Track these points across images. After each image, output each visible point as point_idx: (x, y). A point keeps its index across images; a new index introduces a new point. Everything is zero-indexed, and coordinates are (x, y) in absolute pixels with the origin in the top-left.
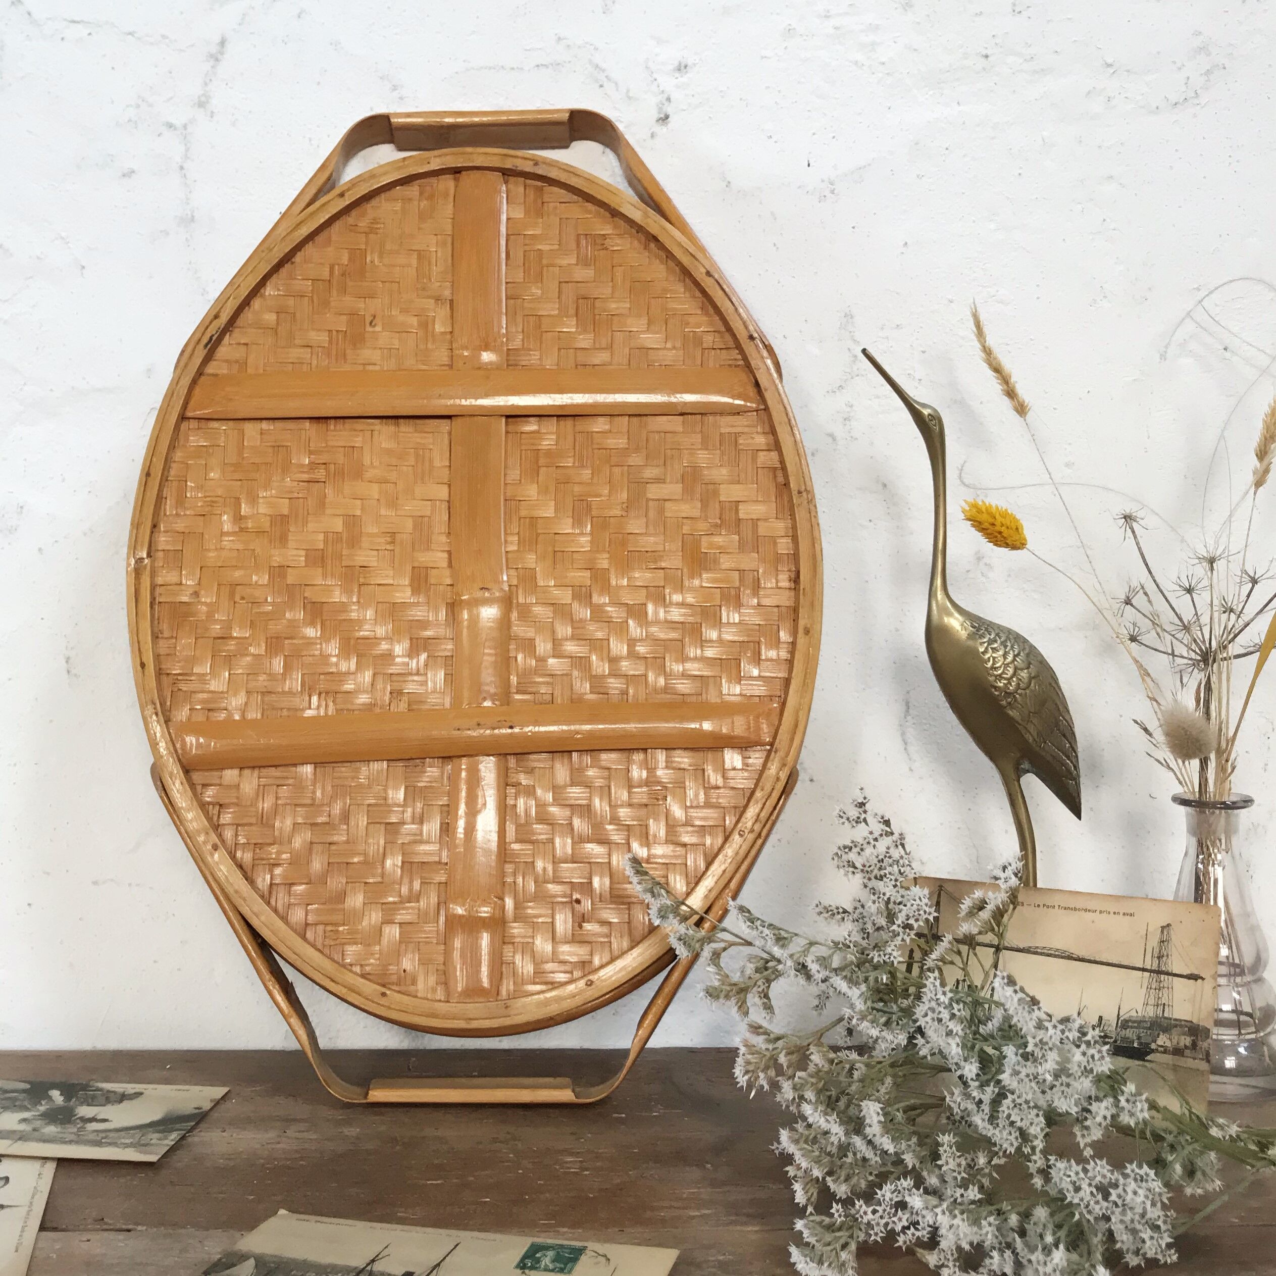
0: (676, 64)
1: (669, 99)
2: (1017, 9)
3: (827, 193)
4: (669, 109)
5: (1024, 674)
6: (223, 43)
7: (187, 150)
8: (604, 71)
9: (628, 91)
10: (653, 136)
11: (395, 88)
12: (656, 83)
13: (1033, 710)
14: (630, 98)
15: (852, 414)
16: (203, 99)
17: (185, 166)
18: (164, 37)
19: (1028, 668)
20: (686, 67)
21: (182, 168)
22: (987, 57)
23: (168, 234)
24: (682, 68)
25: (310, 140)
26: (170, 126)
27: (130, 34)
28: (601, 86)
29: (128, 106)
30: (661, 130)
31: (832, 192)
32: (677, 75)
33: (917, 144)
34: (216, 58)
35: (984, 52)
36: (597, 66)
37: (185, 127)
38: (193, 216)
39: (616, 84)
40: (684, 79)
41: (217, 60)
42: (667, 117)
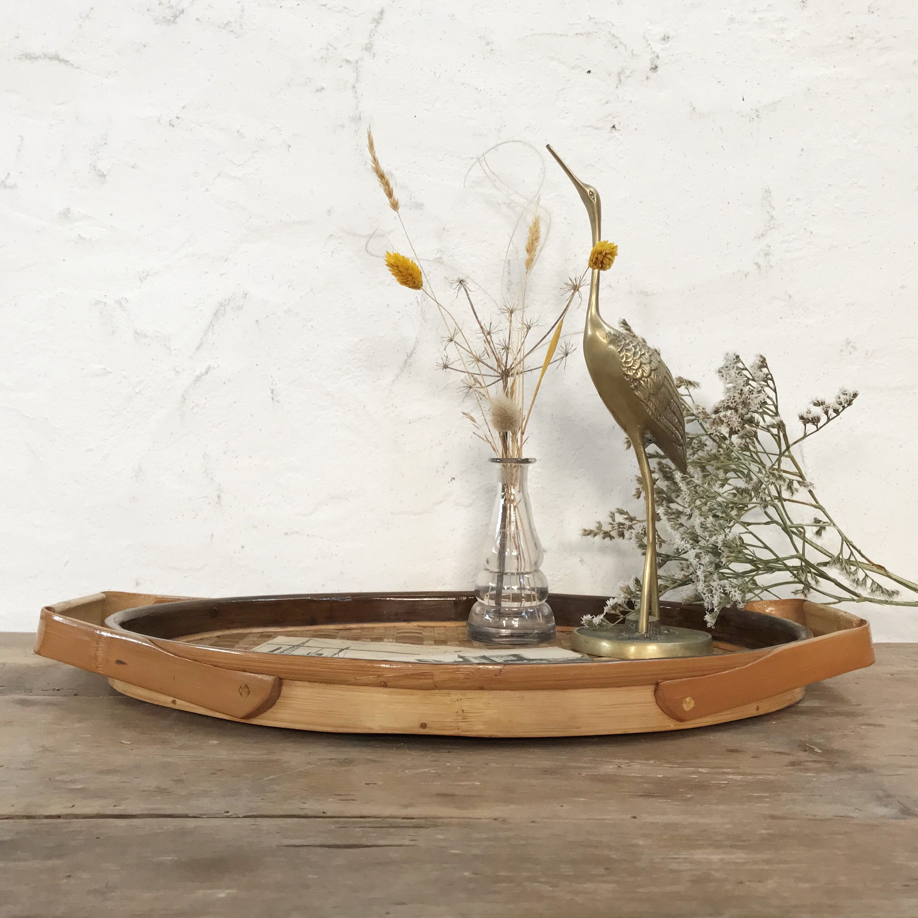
0: (663, 36)
1: (658, 57)
2: (871, 10)
3: (754, 117)
4: (658, 63)
6: (382, 12)
7: (358, 76)
8: (618, 38)
9: (633, 50)
10: (647, 78)
11: (488, 44)
12: (650, 47)
14: (633, 55)
15: (770, 251)
16: (368, 46)
17: (356, 86)
18: (345, 8)
20: (668, 37)
21: (354, 87)
22: (852, 38)
23: (344, 127)
24: (666, 38)
25: (435, 73)
26: (348, 61)
27: (323, 5)
28: (616, 47)
29: (321, 49)
30: (653, 75)
31: (758, 116)
32: (663, 42)
33: (809, 90)
34: (377, 21)
35: (851, 36)
36: (614, 36)
37: (357, 62)
38: (360, 118)
39: (626, 46)
40: (667, 45)
41: (378, 23)
42: (656, 67)
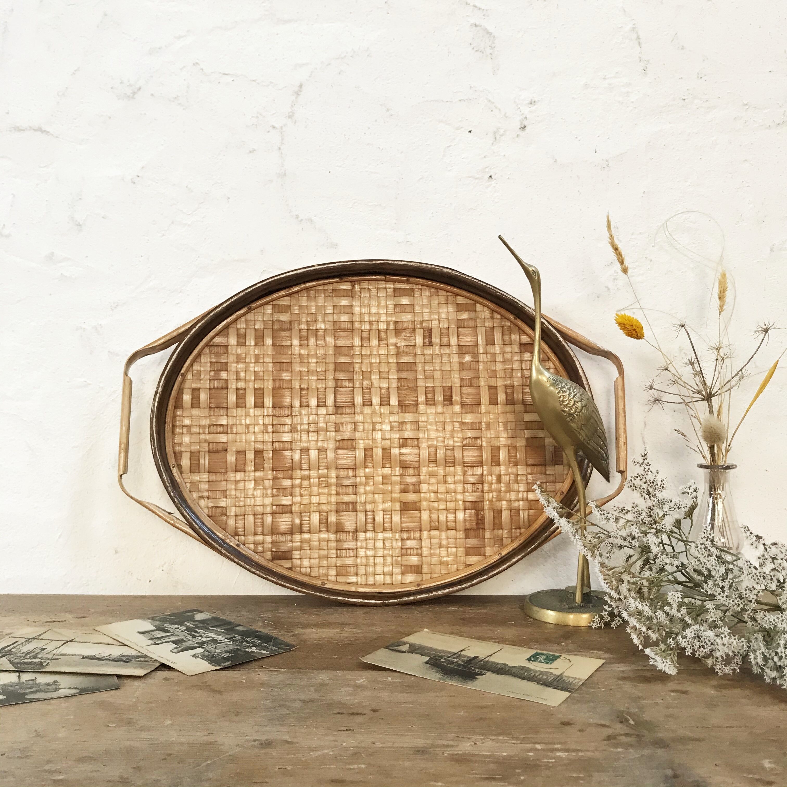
0: (530, 100)
1: (526, 118)
2: (700, 76)
3: (605, 166)
4: (526, 123)
5: (579, 405)
6: (301, 86)
7: (283, 139)
8: (493, 103)
9: (505, 114)
10: (517, 136)
11: (388, 110)
12: (519, 110)
13: (583, 423)
14: (506, 117)
16: (291, 114)
17: (282, 148)
18: (271, 83)
19: (581, 402)
20: (534, 102)
21: (280, 149)
22: (684, 100)
23: (272, 182)
24: (532, 103)
25: (345, 135)
26: (274, 127)
27: (254, 81)
28: (492, 111)
29: (252, 117)
30: (522, 133)
31: (608, 165)
32: (530, 106)
33: (649, 142)
34: (297, 94)
35: (683, 98)
36: (490, 101)
37: (282, 128)
38: (285, 174)
39: (500, 110)
40: (533, 108)
41: (298, 95)
42: (525, 127)
